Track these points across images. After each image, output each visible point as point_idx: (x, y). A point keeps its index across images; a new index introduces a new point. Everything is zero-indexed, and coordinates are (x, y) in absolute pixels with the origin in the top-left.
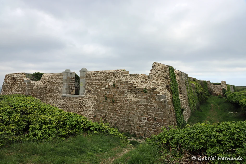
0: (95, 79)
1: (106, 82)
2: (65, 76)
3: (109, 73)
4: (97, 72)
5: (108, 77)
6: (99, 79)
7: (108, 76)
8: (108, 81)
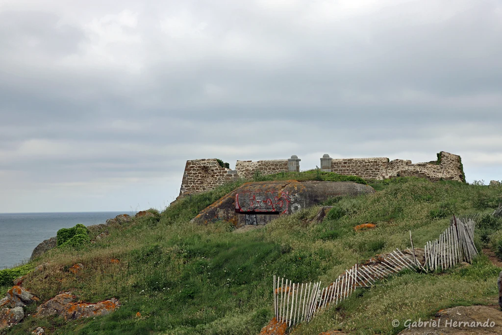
0: (348, 170)
1: (366, 174)
2: (292, 165)
3: (369, 162)
4: (348, 160)
5: (368, 167)
6: (354, 169)
7: (368, 165)
8: (369, 172)
